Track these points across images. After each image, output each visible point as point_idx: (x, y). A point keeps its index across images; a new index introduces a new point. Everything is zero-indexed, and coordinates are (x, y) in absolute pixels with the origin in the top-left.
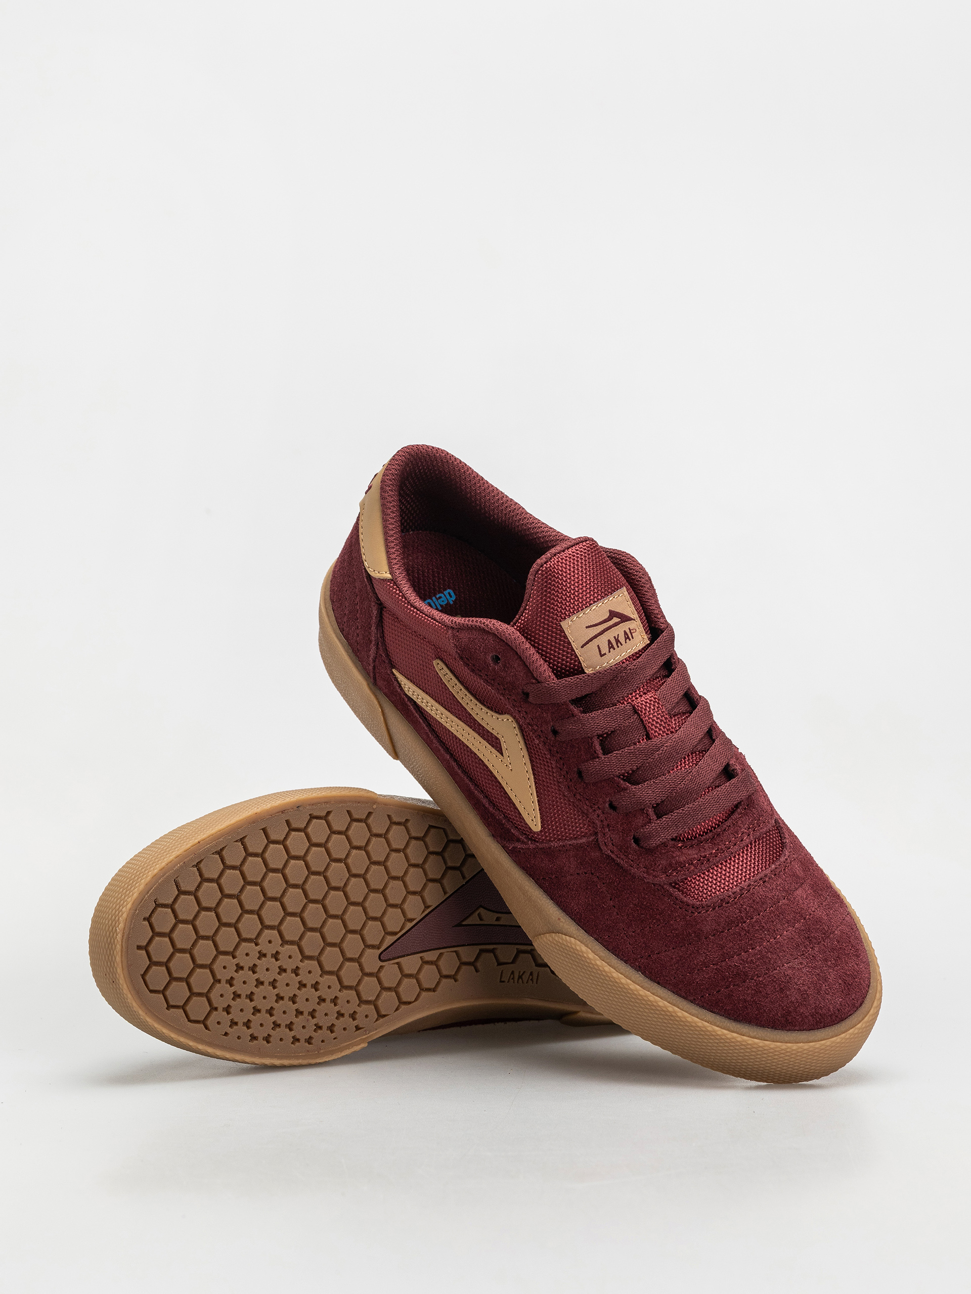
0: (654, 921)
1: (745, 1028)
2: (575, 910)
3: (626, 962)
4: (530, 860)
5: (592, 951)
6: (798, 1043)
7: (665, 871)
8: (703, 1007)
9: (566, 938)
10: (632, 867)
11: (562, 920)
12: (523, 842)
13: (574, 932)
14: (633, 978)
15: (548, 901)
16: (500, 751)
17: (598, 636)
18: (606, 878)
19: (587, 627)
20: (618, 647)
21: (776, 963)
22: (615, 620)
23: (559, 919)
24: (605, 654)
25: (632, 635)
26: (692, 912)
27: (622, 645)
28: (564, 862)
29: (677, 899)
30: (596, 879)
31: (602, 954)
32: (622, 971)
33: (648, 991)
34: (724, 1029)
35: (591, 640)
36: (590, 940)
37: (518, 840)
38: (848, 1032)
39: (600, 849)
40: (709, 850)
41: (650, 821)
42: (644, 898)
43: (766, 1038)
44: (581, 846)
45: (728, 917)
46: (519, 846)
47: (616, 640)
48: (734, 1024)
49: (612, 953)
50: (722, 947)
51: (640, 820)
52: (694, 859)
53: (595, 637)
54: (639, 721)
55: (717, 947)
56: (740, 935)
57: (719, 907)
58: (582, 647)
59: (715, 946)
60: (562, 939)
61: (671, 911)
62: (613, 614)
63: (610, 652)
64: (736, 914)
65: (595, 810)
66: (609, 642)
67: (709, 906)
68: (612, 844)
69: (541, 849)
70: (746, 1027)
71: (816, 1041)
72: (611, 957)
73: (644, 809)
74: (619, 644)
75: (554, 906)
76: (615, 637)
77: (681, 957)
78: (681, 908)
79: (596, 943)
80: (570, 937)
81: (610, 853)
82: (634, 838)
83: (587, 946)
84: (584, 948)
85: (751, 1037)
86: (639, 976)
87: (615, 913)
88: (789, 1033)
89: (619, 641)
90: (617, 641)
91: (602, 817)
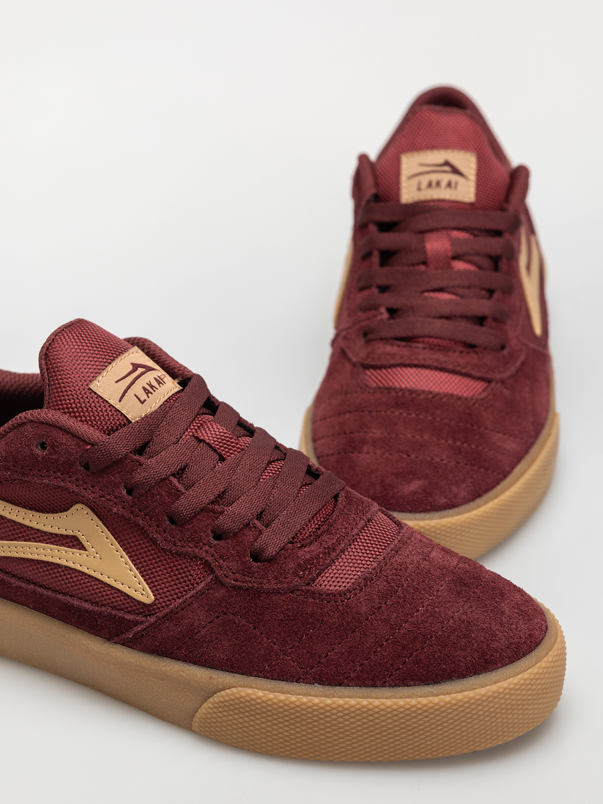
0: (308, 626)
1: (447, 686)
2: (223, 659)
3: (297, 681)
4: (157, 637)
5: (258, 689)
6: (507, 679)
7: (295, 574)
8: (396, 685)
9: (226, 693)
10: (262, 584)
11: (214, 676)
12: (142, 622)
13: (232, 681)
14: (313, 693)
15: (192, 667)
16: (83, 548)
17: (131, 386)
18: (241, 609)
19: (116, 382)
20: (155, 391)
21: (447, 614)
22: (140, 370)
23: (211, 678)
24: (145, 400)
25: (162, 380)
26: (341, 602)
27: (157, 389)
28: (192, 617)
29: (321, 595)
30: (231, 617)
31: (269, 686)
32: (298, 691)
33: (334, 697)
34: (427, 696)
35: (125, 392)
36: (251, 680)
37: (136, 623)
38: (549, 655)
39: (223, 584)
40: (328, 540)
41: (260, 533)
42: (288, 610)
43: (474, 687)
44: (201, 593)
45: (379, 591)
46: (140, 628)
47: (149, 385)
48: (435, 687)
49: (280, 680)
50: (387, 621)
51: (249, 536)
52: (320, 552)
53: (129, 387)
54: (206, 448)
55: (382, 622)
56: (399, 602)
57: (365, 586)
58: (120, 401)
59: (380, 623)
60: (222, 696)
61: (321, 609)
62: (136, 367)
63: (148, 397)
64: (385, 587)
65: (201, 549)
66: (144, 389)
67: (356, 589)
68: (233, 573)
69: (163, 617)
70: (449, 684)
71: (523, 672)
72: (281, 684)
73: (249, 524)
74: (154, 389)
75: (200, 669)
76: (147, 384)
77: (350, 647)
78: (329, 602)
79: (258, 680)
80: (229, 688)
81: (235, 583)
82: (252, 556)
83: (251, 687)
84: (250, 691)
85: (458, 692)
86: (318, 688)
87: (265, 640)
88: (494, 673)
89: (153, 386)
90: (152, 387)
91: (212, 550)
